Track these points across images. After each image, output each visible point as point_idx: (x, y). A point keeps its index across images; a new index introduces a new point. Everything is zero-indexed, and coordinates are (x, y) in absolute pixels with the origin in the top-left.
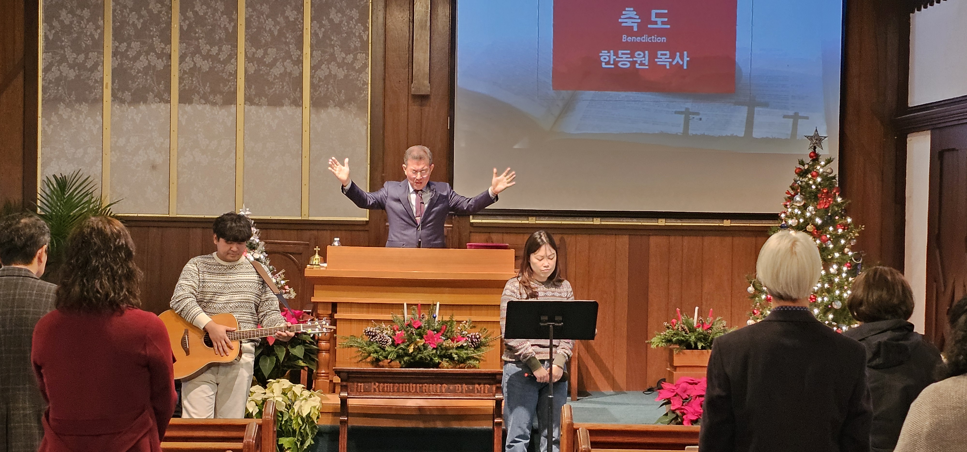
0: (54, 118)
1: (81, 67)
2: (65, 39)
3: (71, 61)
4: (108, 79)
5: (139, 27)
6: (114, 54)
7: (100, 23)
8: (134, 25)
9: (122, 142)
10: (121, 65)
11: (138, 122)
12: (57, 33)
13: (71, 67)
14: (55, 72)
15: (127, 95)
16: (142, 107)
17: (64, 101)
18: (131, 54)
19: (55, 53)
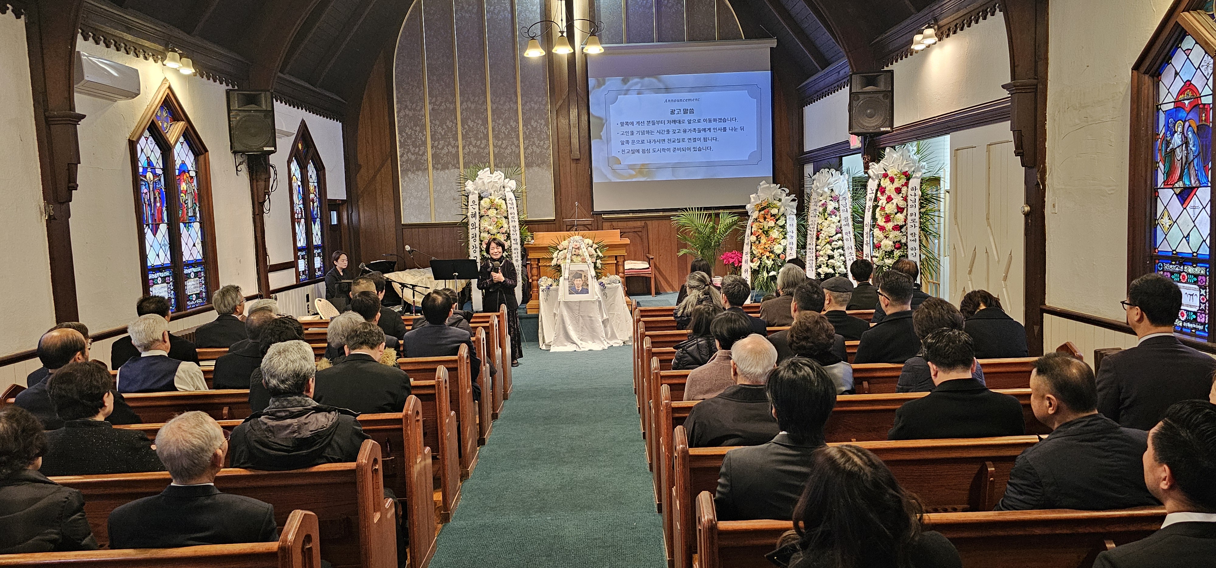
0: (406, 179)
1: (417, 154)
2: (409, 141)
3: (412, 151)
4: (430, 159)
5: (443, 134)
6: (432, 148)
7: (425, 133)
8: (440, 133)
9: (439, 188)
10: (435, 152)
11: (445, 178)
12: (405, 138)
13: (413, 154)
14: (405, 158)
15: (440, 166)
16: (447, 171)
17: (411, 171)
18: (440, 147)
19: (404, 148)
